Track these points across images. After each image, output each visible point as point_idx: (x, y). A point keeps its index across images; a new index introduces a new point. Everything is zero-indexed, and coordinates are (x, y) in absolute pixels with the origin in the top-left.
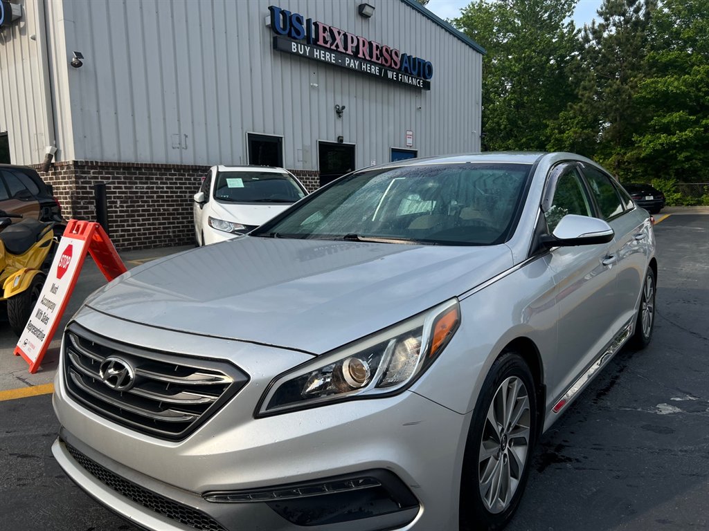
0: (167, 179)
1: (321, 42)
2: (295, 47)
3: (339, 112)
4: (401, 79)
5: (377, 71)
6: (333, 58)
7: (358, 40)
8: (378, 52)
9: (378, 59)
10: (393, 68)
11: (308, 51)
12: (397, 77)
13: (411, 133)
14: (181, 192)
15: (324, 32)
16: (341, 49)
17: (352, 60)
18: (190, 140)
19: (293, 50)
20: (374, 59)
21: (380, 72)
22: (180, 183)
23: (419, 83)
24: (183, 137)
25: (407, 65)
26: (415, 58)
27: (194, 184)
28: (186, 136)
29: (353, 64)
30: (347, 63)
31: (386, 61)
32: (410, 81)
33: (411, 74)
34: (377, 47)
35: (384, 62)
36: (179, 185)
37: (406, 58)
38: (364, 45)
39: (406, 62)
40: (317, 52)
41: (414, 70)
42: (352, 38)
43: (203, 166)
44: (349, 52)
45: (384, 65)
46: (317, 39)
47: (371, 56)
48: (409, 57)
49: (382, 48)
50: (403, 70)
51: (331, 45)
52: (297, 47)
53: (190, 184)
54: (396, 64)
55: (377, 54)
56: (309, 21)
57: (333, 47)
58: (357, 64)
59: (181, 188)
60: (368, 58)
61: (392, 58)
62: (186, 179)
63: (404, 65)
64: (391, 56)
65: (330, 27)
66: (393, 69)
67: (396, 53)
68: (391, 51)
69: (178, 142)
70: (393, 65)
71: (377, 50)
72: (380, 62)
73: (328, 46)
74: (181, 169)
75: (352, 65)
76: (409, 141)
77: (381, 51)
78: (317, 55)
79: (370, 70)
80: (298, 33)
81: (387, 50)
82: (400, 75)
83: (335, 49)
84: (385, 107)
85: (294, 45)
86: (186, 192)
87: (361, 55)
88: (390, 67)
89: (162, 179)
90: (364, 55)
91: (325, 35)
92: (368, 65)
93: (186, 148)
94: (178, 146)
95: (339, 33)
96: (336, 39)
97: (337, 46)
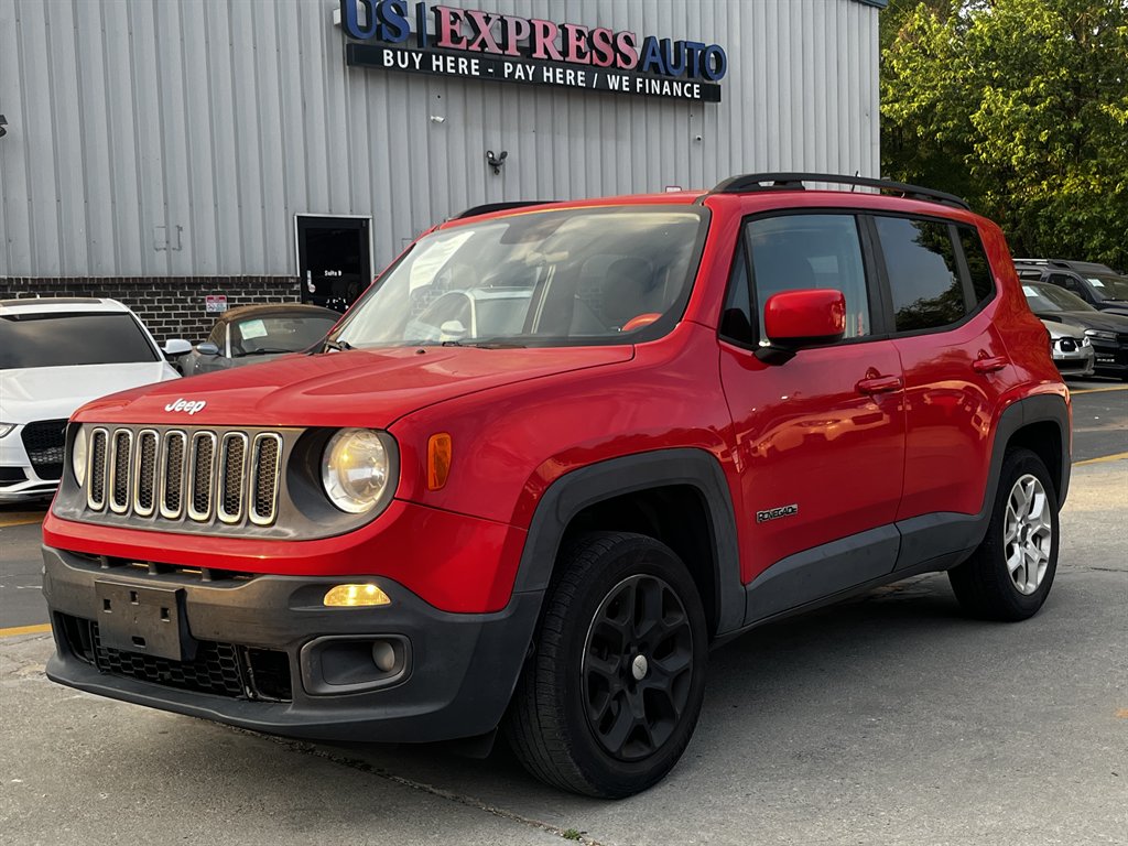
0: (142, 301)
1: (446, 42)
2: (390, 58)
3: (495, 165)
4: (643, 89)
6: (474, 67)
7: (533, 27)
8: (583, 44)
9: (580, 54)
10: (621, 68)
11: (417, 61)
12: (632, 85)
13: (675, 190)
14: (167, 323)
15: (453, 23)
16: (492, 48)
17: (519, 66)
18: (186, 236)
19: (386, 64)
21: (588, 79)
22: (166, 308)
23: (690, 90)
24: (173, 231)
25: (658, 59)
26: (677, 44)
27: (194, 308)
28: (180, 229)
30: (506, 71)
31: (602, 57)
32: (666, 89)
33: (668, 73)
34: (580, 33)
35: (596, 60)
36: (164, 311)
38: (546, 34)
39: (654, 54)
40: (437, 59)
42: (518, 25)
43: (207, 278)
44: (512, 51)
45: (597, 65)
46: (438, 36)
47: (565, 53)
48: (664, 42)
49: (591, 33)
50: (645, 68)
51: (470, 43)
52: (395, 58)
53: (183, 308)
54: (627, 60)
55: (578, 48)
56: (420, 7)
57: (475, 47)
58: (531, 73)
59: (169, 315)
62: (177, 301)
63: (650, 59)
65: (466, 13)
67: (628, 40)
68: (615, 37)
69: (164, 239)
70: (620, 63)
71: (578, 39)
72: (587, 60)
73: (463, 46)
74: (168, 284)
75: (519, 73)
78: (438, 66)
79: (564, 78)
80: (397, 32)
81: (604, 36)
82: (638, 80)
83: (479, 49)
84: (610, 145)
85: (388, 56)
86: (177, 323)
87: (540, 54)
88: (615, 69)
89: (135, 302)
90: (546, 51)
91: (456, 27)
92: (558, 70)
93: (180, 248)
94: (164, 245)
95: (487, 19)
96: (480, 32)
97: (483, 44)
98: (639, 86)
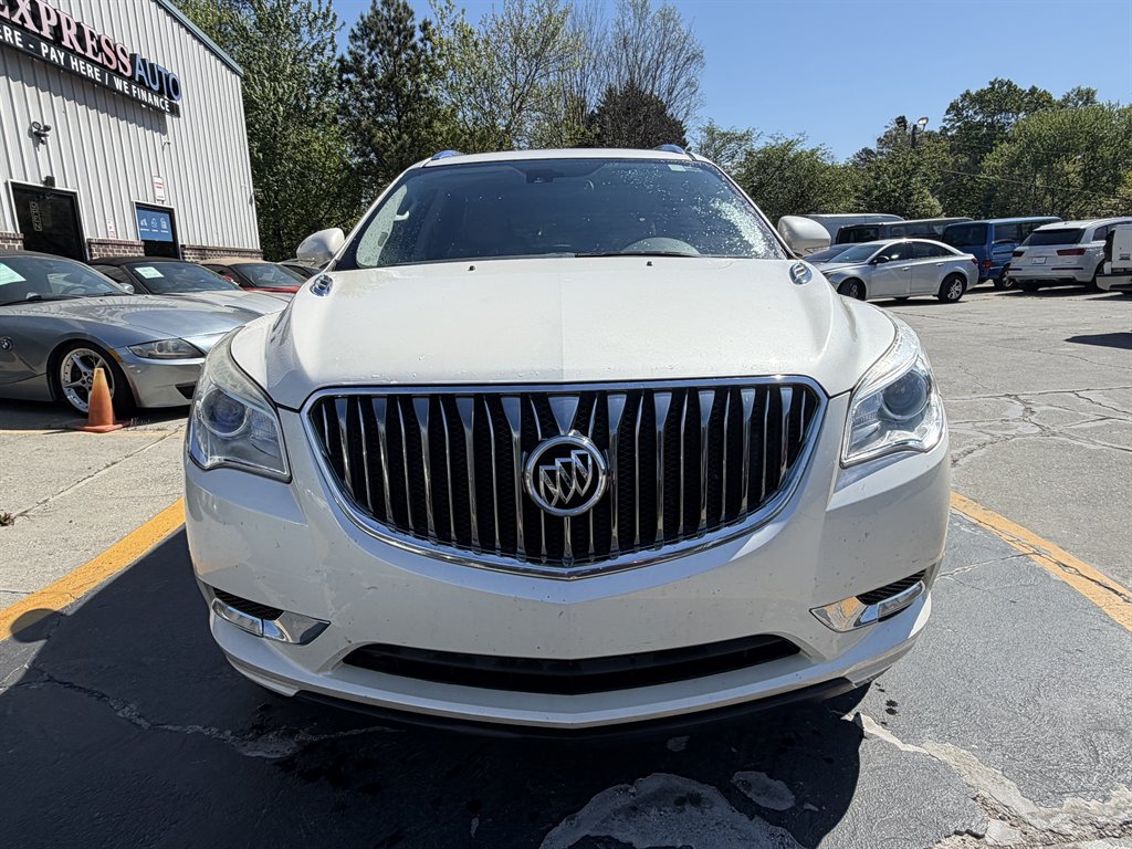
3: (38, 135)
4: (137, 95)
5: (97, 74)
6: (17, 38)
7: (58, 16)
8: (94, 43)
9: (95, 54)
10: (122, 74)
12: (130, 90)
13: (159, 180)
16: (31, 26)
17: (52, 49)
20: (89, 54)
21: (102, 78)
23: (163, 105)
25: (142, 73)
26: (152, 65)
29: (56, 55)
30: (44, 51)
31: (110, 61)
32: (150, 100)
33: (151, 88)
34: (91, 34)
35: (106, 63)
37: (138, 61)
38: (69, 27)
39: (140, 68)
41: (155, 84)
42: (47, 10)
44: (46, 33)
45: (106, 67)
47: (84, 48)
48: (143, 60)
49: (99, 37)
50: (137, 80)
54: (125, 69)
55: (93, 47)
57: (16, 19)
58: (62, 58)
60: (79, 50)
61: (118, 58)
63: (138, 72)
64: (115, 53)
66: (121, 76)
67: (122, 51)
68: (115, 46)
70: (121, 70)
71: (92, 39)
72: (99, 60)
73: (5, 14)
75: (53, 56)
76: (160, 193)
77: (99, 42)
79: (86, 71)
81: (107, 42)
82: (134, 87)
83: (20, 23)
87: (66, 43)
88: (117, 72)
90: (71, 43)
92: (81, 62)
96: (18, 7)
97: (22, 18)
98: (134, 92)
